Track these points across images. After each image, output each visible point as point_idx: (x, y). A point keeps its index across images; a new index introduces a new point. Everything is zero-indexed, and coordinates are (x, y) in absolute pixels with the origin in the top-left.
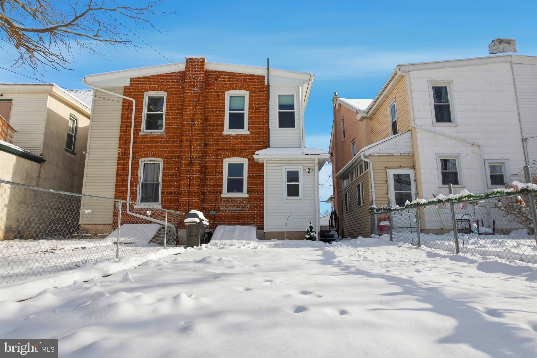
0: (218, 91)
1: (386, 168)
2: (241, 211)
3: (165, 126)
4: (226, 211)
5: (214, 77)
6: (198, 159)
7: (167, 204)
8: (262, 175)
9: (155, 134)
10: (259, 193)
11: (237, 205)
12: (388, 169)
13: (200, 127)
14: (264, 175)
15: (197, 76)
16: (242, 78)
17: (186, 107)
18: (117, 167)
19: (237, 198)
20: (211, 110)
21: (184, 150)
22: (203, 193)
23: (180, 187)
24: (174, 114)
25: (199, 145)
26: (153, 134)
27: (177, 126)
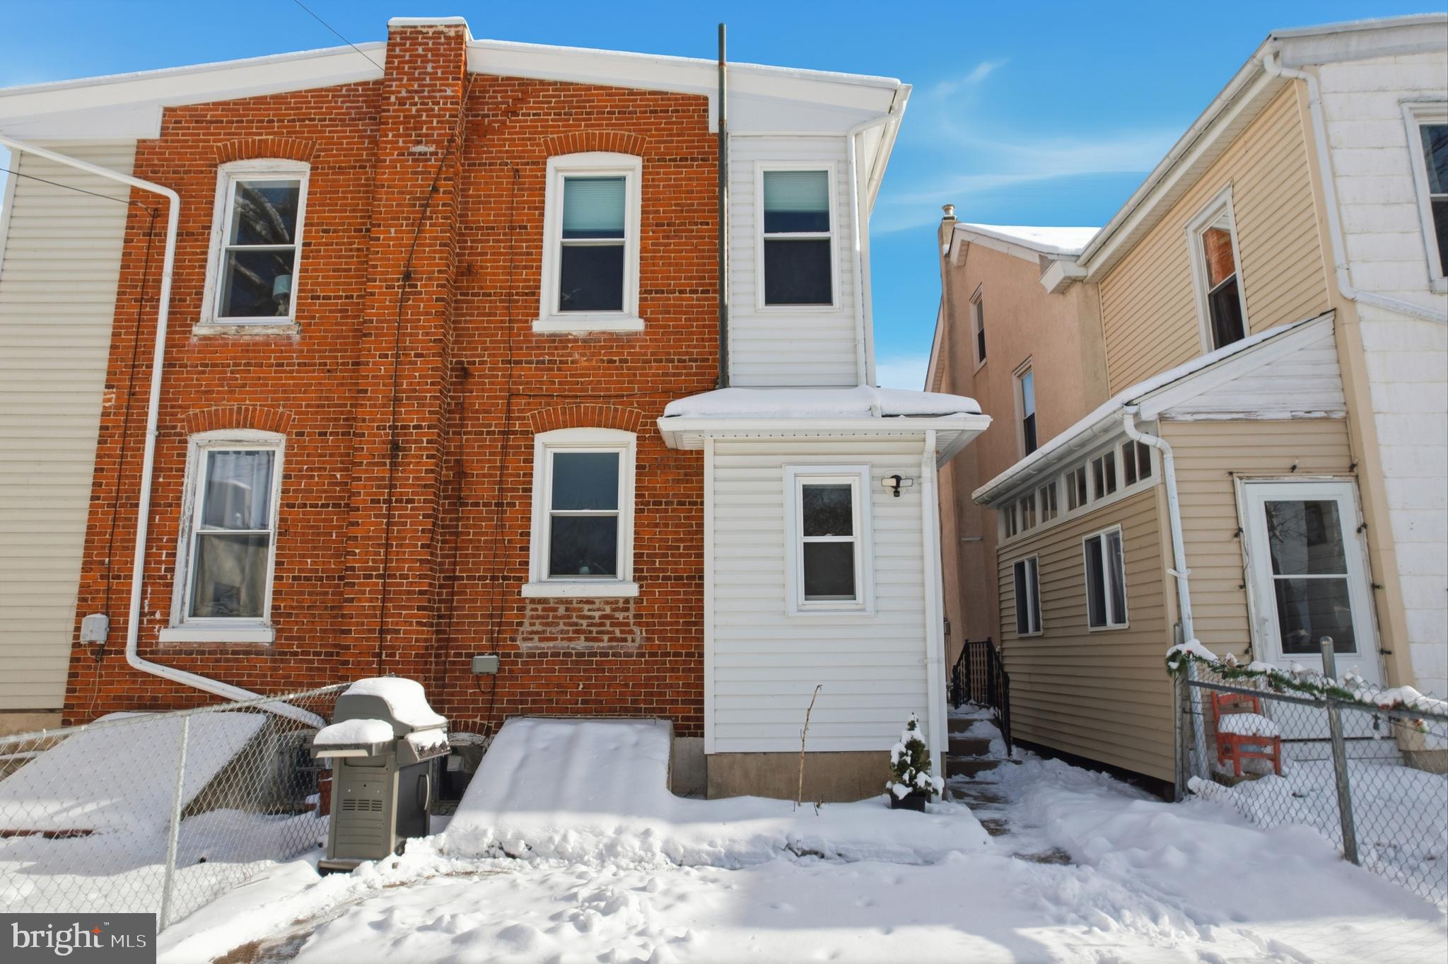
0: (515, 158)
1: (1231, 473)
2: (606, 655)
3: (299, 298)
4: (541, 655)
5: (502, 103)
6: (424, 434)
7: (297, 623)
8: (695, 503)
9: (256, 331)
10: (681, 578)
11: (590, 632)
12: (1241, 478)
13: (437, 300)
14: (702, 503)
15: (429, 97)
16: (616, 106)
17: (384, 219)
18: (96, 470)
19: (589, 601)
20: (488, 235)
21: (370, 399)
22: (445, 578)
23: (348, 553)
24: (334, 250)
25: (432, 376)
26: (247, 331)
27: (347, 297)
